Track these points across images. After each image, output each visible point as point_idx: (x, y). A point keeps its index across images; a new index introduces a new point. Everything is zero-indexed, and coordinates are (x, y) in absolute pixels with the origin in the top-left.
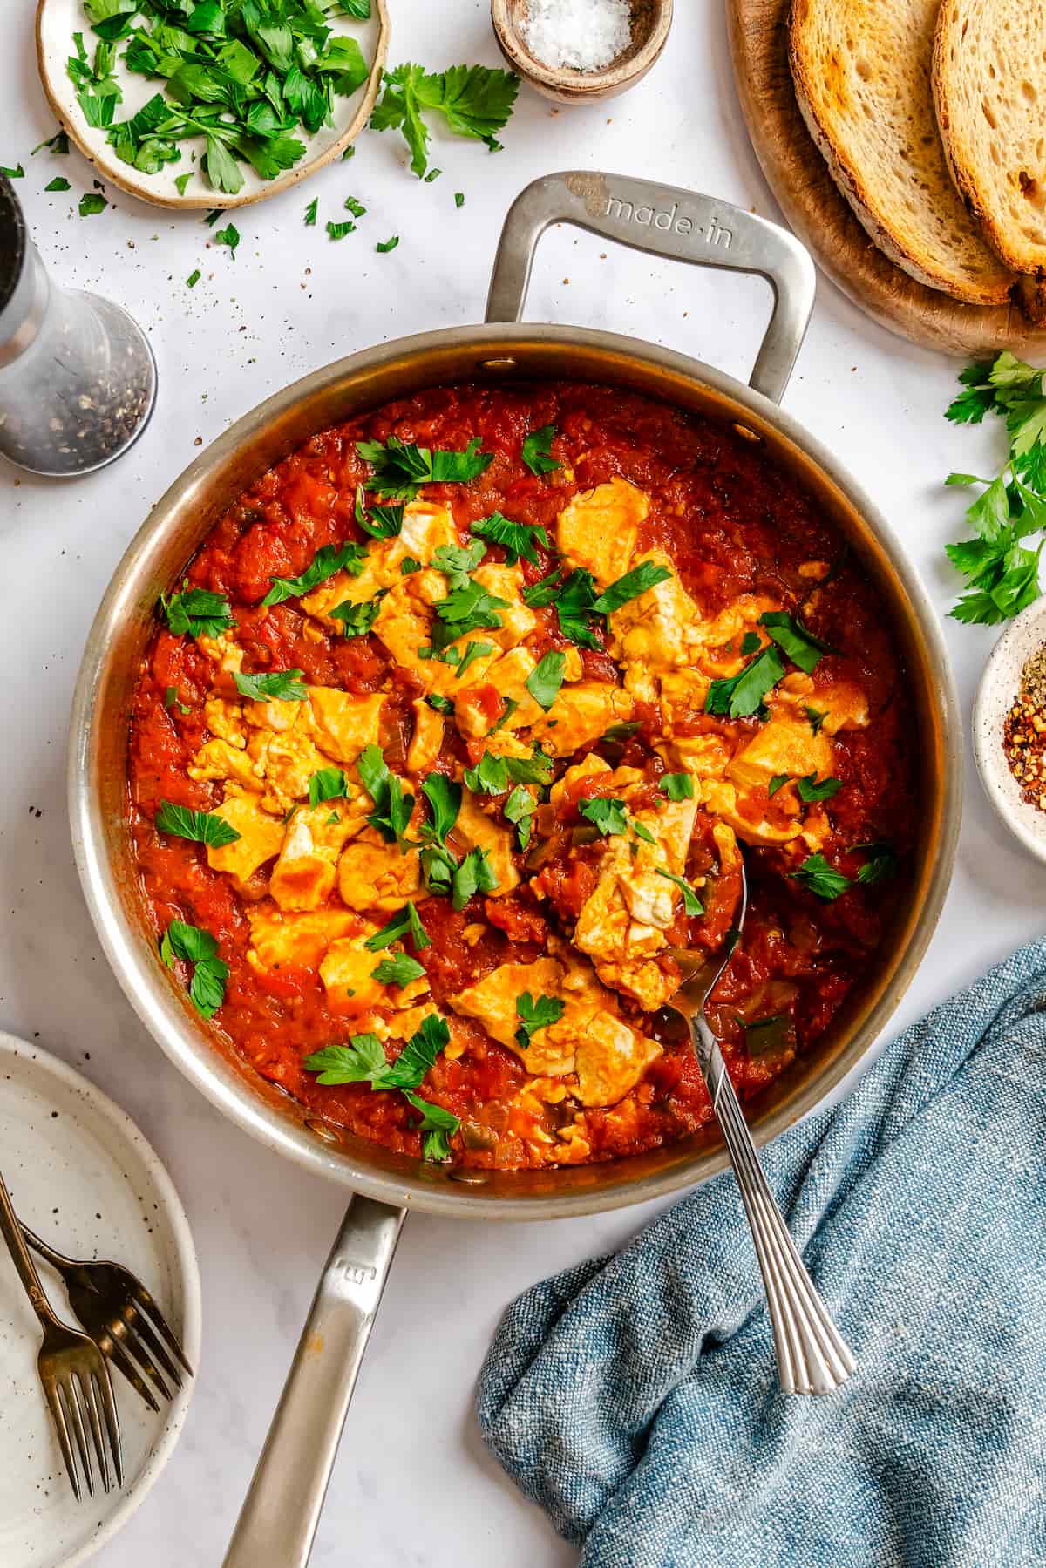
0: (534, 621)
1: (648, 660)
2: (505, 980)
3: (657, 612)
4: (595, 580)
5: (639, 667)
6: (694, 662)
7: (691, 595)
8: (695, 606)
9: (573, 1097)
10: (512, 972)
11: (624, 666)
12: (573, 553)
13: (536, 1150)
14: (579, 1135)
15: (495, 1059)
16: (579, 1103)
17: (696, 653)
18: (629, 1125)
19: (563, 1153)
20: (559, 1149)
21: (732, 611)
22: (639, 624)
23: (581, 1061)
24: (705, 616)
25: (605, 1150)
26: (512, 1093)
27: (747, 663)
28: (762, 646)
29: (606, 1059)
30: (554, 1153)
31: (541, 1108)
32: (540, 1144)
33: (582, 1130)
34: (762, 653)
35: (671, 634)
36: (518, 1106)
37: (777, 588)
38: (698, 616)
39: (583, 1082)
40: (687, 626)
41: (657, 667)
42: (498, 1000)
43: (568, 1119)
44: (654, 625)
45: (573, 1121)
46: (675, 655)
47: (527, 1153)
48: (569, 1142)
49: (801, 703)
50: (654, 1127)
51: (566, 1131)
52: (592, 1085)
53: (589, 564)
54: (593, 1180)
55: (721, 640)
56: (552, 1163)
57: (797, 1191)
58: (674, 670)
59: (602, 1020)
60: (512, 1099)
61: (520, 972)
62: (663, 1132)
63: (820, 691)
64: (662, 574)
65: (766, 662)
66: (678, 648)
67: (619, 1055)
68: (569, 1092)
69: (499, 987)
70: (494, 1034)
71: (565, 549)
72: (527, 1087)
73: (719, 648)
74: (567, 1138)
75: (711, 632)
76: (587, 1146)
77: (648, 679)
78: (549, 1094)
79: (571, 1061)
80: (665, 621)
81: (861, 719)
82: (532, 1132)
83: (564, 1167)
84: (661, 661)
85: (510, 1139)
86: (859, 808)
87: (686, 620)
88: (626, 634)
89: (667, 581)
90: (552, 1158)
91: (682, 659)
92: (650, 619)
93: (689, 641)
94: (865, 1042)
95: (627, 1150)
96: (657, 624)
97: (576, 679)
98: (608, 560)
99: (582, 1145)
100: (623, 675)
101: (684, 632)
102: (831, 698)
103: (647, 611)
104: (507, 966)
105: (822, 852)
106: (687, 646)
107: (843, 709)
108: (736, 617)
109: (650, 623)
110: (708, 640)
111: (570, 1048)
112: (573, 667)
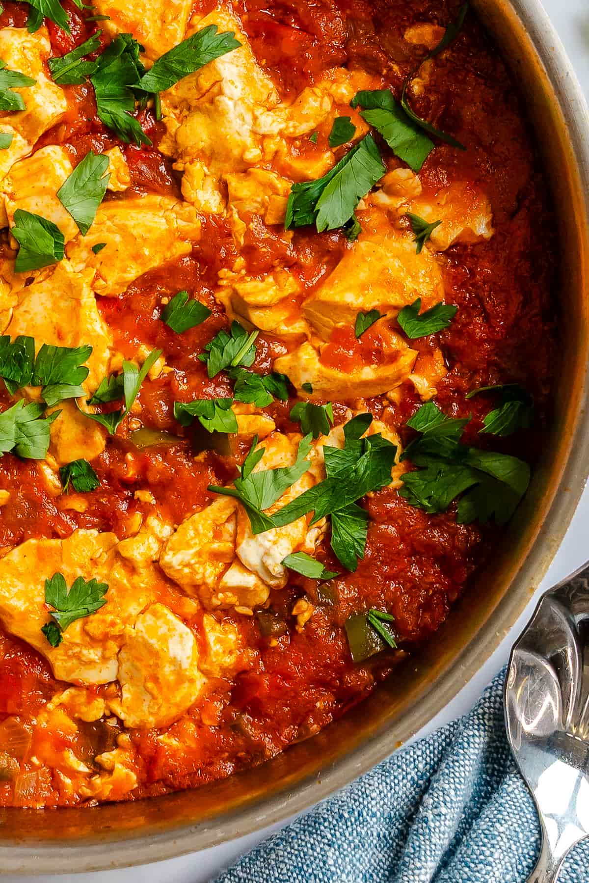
0: (65, 103)
1: (210, 156)
2: (31, 560)
3: (221, 92)
4: (143, 49)
5: (198, 169)
6: (269, 157)
7: (266, 69)
8: (271, 85)
9: (113, 715)
10: (39, 550)
11: (179, 166)
12: (115, 14)
13: (68, 781)
14: (123, 763)
15: (15, 663)
16: (121, 722)
17: (271, 146)
18: (189, 751)
19: (103, 786)
20: (97, 780)
21: (317, 91)
22: (198, 109)
23: (125, 667)
24: (283, 96)
25: (158, 782)
26: (37, 709)
27: (337, 158)
28: (357, 135)
29: (157, 665)
30: (90, 785)
31: (74, 727)
32: (72, 774)
33: (127, 756)
34: (357, 143)
35: (239, 122)
36: (44, 725)
37: (376, 60)
38: (274, 98)
39: (127, 695)
40: (259, 111)
41: (219, 165)
42: (20, 586)
43: (110, 742)
44: (216, 110)
45: (116, 745)
46: (244, 149)
47: (56, 785)
48: (111, 772)
49: (403, 210)
50: (222, 751)
51: (106, 757)
52: (137, 698)
53: (134, 28)
54: (142, 820)
55: (304, 128)
56: (89, 799)
57: (403, 836)
58: (244, 169)
59: (155, 614)
60: (36, 716)
61: (50, 549)
62: (234, 757)
63: (429, 193)
64: (228, 43)
65: (361, 156)
66: (249, 140)
67: (174, 661)
68: (107, 707)
69: (22, 569)
70: (15, 629)
71: (104, 9)
72: (56, 700)
73: (301, 138)
74: (107, 765)
75: (290, 118)
76: (134, 777)
77: (211, 182)
78: (84, 709)
79: (113, 665)
80: (230, 104)
81: (481, 228)
82: (63, 760)
83: (105, 804)
84: (227, 158)
85: (34, 768)
86: (482, 341)
87: (258, 103)
88: (181, 122)
89: (234, 53)
90: (88, 792)
91: (253, 154)
92: (212, 101)
93: (264, 130)
94: (490, 643)
95: (187, 781)
96: (220, 109)
97: (124, 187)
98: (159, 23)
99: (127, 775)
100: (177, 178)
101: (255, 118)
102: (443, 203)
103: (208, 91)
104: (33, 541)
105: (436, 398)
106: (259, 137)
107: (459, 217)
108: (323, 98)
109: (212, 108)
110: (287, 128)
111: (113, 646)
112: (118, 171)
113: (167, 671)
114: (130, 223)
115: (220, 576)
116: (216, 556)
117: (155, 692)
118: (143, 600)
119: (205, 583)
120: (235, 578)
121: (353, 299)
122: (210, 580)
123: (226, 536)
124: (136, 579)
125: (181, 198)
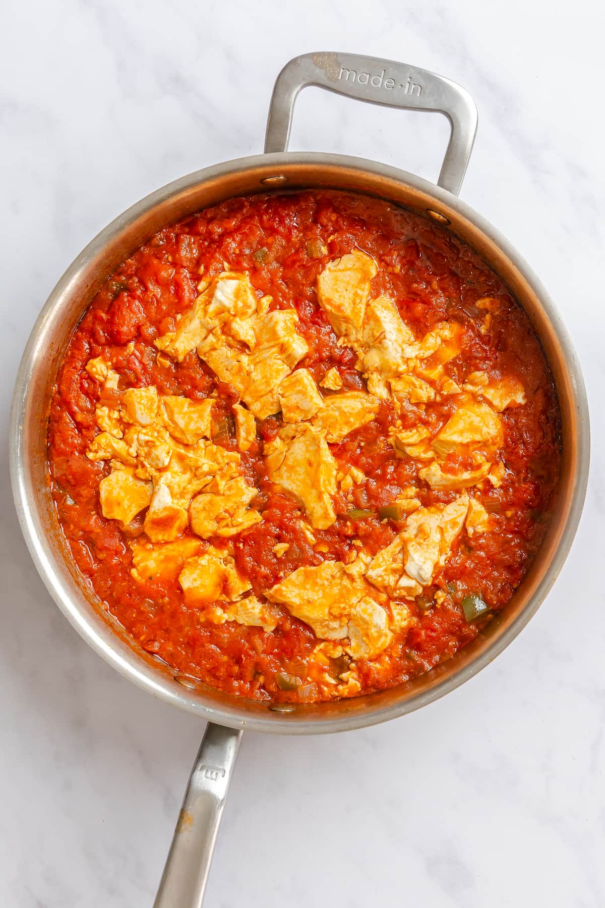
0: (307, 347)
1: (380, 371)
2: (301, 578)
3: (385, 338)
5: (375, 377)
6: (411, 369)
7: (407, 324)
8: (410, 332)
9: (347, 654)
10: (305, 572)
11: (366, 376)
12: (329, 301)
13: (325, 689)
14: (353, 678)
15: (296, 630)
16: (351, 658)
17: (412, 364)
18: (386, 670)
19: (343, 690)
20: (340, 687)
21: (433, 334)
22: (373, 347)
23: (352, 629)
24: (417, 338)
25: (370, 687)
26: (309, 651)
29: (368, 628)
30: (337, 690)
31: (328, 661)
32: (327, 685)
33: (355, 675)
35: (395, 352)
36: (312, 660)
37: (462, 317)
38: (413, 339)
39: (353, 644)
40: (405, 346)
41: (386, 374)
42: (296, 591)
43: (346, 667)
44: (383, 347)
45: (349, 669)
46: (398, 366)
47: (320, 692)
48: (347, 683)
49: (479, 393)
50: (403, 669)
51: (344, 676)
52: (358, 646)
53: (339, 308)
54: (364, 705)
55: (428, 353)
56: (337, 697)
58: (398, 376)
59: (365, 602)
60: (308, 656)
61: (311, 572)
62: (408, 673)
63: (492, 383)
66: (400, 361)
67: (376, 626)
68: (343, 650)
69: (297, 582)
70: (294, 614)
71: (324, 299)
72: (318, 648)
73: (427, 358)
74: (345, 679)
75: (421, 349)
76: (359, 685)
77: (382, 384)
78: (332, 652)
79: (345, 629)
80: (390, 343)
81: (520, 399)
82: (323, 678)
83: (344, 699)
84: (390, 370)
85: (309, 683)
86: (523, 456)
87: (404, 342)
88: (365, 353)
90: (336, 694)
91: (402, 368)
92: (380, 343)
93: (408, 356)
94: (534, 607)
95: (386, 685)
96: (385, 346)
97: (339, 388)
98: (352, 304)
99: (356, 684)
100: (365, 382)
101: (403, 350)
102: (500, 387)
103: (378, 337)
104: (302, 568)
105: (501, 487)
106: (405, 359)
107: (507, 394)
108: (436, 338)
109: (380, 346)
110: (419, 354)
111: (345, 620)
112: (335, 380)
113: (373, 632)
114: (343, 406)
115: (397, 581)
116: (394, 571)
117: (367, 642)
118: (359, 595)
119: (390, 586)
120: (405, 582)
121: (457, 438)
122: (392, 584)
123: (399, 561)
124: (355, 584)
125: (368, 392)
